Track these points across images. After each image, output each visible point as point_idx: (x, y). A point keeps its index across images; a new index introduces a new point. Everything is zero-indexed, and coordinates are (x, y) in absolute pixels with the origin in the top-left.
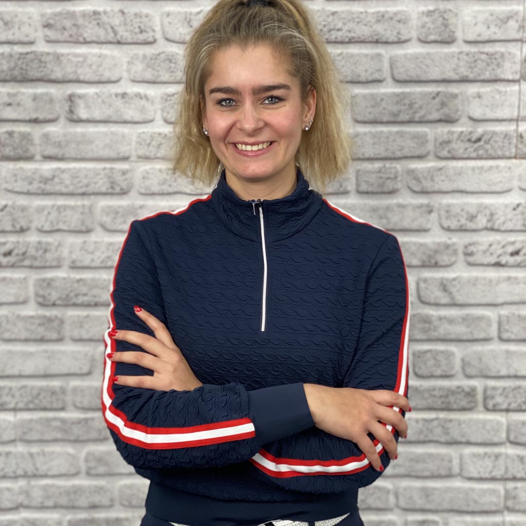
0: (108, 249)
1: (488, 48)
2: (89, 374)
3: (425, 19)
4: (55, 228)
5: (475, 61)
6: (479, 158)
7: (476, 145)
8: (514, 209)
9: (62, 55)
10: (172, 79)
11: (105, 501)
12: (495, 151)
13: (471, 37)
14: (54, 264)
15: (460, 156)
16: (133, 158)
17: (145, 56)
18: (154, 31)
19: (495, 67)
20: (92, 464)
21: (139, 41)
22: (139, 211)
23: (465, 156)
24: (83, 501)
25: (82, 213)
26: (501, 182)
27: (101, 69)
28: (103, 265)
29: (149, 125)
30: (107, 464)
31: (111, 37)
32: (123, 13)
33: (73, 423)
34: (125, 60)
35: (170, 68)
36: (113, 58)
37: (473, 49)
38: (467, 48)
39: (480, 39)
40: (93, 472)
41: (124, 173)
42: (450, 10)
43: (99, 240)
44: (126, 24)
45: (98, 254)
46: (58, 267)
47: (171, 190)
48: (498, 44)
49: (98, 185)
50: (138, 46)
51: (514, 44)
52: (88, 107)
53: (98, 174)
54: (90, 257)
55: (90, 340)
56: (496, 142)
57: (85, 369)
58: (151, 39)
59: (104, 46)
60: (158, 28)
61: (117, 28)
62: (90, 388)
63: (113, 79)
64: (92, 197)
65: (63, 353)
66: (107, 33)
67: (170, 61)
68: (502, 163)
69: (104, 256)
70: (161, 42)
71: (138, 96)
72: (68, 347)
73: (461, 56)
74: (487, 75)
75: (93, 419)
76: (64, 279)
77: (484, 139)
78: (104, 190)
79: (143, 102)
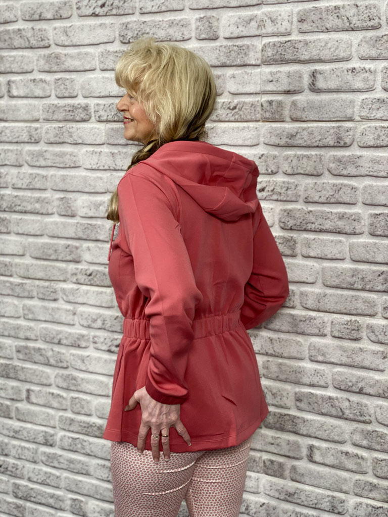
0: (30, 177)
1: (239, 42)
2: (23, 255)
3: (199, 24)
4: (4, 163)
5: (230, 52)
6: (236, 121)
7: (233, 112)
8: (260, 158)
9: (4, 57)
10: (58, 70)
11: (33, 337)
12: (246, 117)
13: (227, 35)
14: (5, 186)
15: (223, 119)
16: (41, 120)
17: (44, 55)
18: (48, 39)
19: (243, 56)
20: (26, 312)
21: (41, 46)
22: (44, 154)
23: (227, 119)
24: (22, 335)
25: (16, 154)
26: (250, 138)
27: (23, 64)
28: (28, 187)
29: (48, 99)
30: (33, 313)
31: (27, 45)
32: (33, 29)
33: (16, 285)
34: (35, 58)
35: (57, 62)
36: (29, 57)
37: (229, 43)
38: (226, 43)
39: (232, 36)
40: (27, 317)
41: (36, 129)
42: (213, 16)
43: (25, 171)
44: (34, 36)
45: (25, 180)
46: (6, 187)
47: (61, 141)
48: (246, 39)
49: (23, 137)
50: (41, 49)
51: (256, 38)
52: (17, 88)
53: (23, 130)
54: (21, 182)
55: (23, 234)
56: (246, 109)
57: (21, 253)
58: (47, 45)
59: (25, 50)
60: (51, 38)
61: (30, 39)
62: (23, 264)
63: (29, 70)
64: (22, 144)
65: (10, 241)
66: (25, 42)
67: (57, 58)
68: (251, 125)
69: (28, 181)
70: (53, 46)
71: (41, 80)
72: (13, 238)
73: (221, 48)
74: (238, 62)
75: (26, 284)
76: (9, 195)
77: (238, 107)
78: (26, 140)
79: (44, 85)
